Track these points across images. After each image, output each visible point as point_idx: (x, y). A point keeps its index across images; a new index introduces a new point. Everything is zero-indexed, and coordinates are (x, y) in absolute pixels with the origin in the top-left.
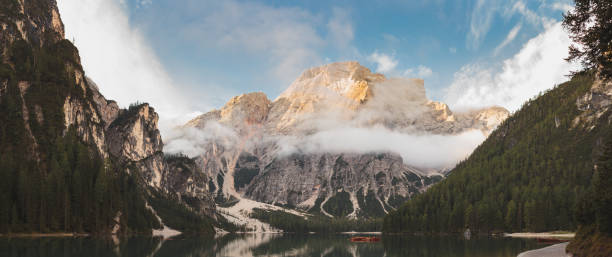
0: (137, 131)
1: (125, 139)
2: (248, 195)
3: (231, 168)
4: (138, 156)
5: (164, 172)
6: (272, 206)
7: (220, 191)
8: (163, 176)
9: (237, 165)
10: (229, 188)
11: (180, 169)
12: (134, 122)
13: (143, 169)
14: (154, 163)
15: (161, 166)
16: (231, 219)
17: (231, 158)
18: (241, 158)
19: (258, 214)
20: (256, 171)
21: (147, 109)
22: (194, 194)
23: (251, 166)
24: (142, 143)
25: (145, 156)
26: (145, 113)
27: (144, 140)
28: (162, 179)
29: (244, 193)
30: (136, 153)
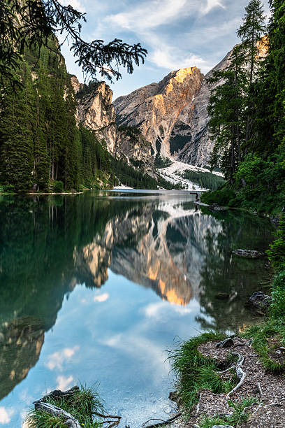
0: (96, 104)
1: (87, 111)
2: (181, 158)
3: (167, 135)
4: (97, 126)
5: (117, 140)
6: (201, 168)
7: (158, 154)
8: (116, 142)
9: (173, 133)
10: (165, 152)
11: (128, 137)
12: (93, 97)
13: (102, 137)
14: (110, 132)
15: (115, 135)
16: (167, 179)
17: (167, 127)
18: (176, 126)
19: (189, 175)
20: (188, 138)
21: (103, 86)
22: (139, 159)
23: (184, 133)
24: (100, 115)
25: (102, 126)
26: (102, 90)
27: (102, 113)
28: (116, 146)
29: (177, 157)
30: (95, 124)
